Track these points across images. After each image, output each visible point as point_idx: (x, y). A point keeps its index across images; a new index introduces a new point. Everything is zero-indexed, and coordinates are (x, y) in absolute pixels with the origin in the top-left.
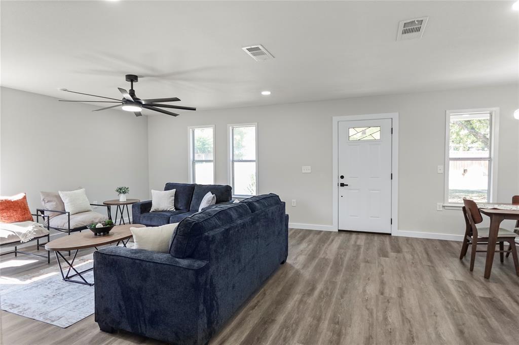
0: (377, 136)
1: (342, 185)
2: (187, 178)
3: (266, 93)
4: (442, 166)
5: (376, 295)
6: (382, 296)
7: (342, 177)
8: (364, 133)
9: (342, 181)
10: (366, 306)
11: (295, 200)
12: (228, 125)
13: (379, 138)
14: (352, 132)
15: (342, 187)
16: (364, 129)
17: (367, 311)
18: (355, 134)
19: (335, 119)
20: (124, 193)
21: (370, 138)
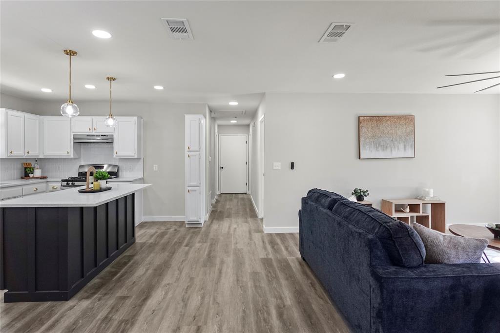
5: (206, 324)
6: (199, 325)
10: (219, 306)
17: (218, 301)
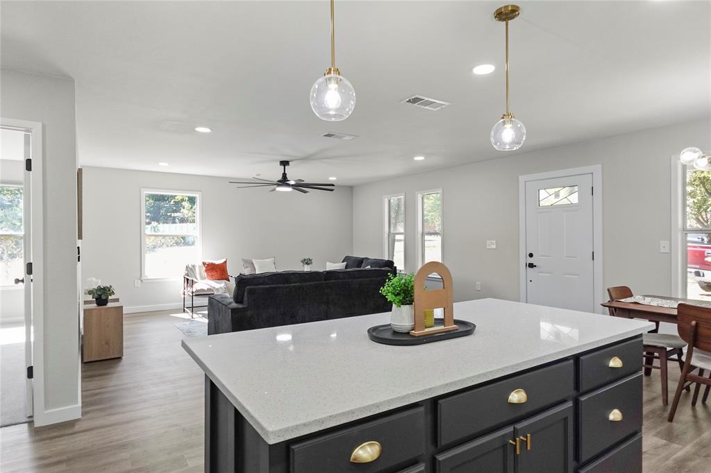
0: (574, 199)
1: (531, 266)
2: (382, 252)
3: (419, 158)
4: (668, 242)
7: (531, 255)
8: (557, 195)
9: (530, 260)
11: (479, 283)
12: (416, 193)
13: (577, 202)
14: (543, 193)
15: (532, 269)
16: (557, 190)
18: (547, 197)
19: (522, 178)
20: (307, 264)
21: (565, 202)
